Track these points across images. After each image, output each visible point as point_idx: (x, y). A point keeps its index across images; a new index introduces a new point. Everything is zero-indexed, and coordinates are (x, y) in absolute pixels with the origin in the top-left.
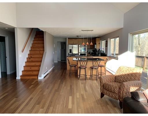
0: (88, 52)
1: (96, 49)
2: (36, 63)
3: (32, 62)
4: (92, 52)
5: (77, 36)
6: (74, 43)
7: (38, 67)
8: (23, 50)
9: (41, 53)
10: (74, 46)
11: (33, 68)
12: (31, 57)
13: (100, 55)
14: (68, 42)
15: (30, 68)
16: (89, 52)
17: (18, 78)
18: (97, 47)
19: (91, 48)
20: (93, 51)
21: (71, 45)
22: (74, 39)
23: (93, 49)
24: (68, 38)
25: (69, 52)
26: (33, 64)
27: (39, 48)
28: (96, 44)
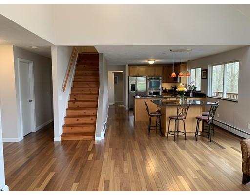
2: (85, 111)
3: (78, 108)
7: (91, 118)
8: (64, 88)
9: (93, 92)
10: (140, 78)
11: (82, 121)
12: (75, 99)
14: (129, 72)
15: (78, 120)
17: (57, 139)
21: (134, 78)
22: (139, 67)
24: (129, 65)
25: (130, 89)
26: (81, 112)
27: (88, 83)
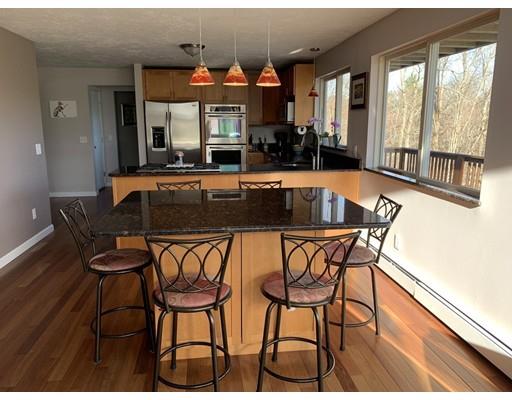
0: (250, 140)
1: (293, 127)
4: (272, 140)
5: (183, 46)
6: (179, 95)
13: (317, 160)
14: (145, 87)
16: (255, 141)
18: (297, 114)
19: (266, 124)
20: (277, 135)
22: (173, 73)
23: (279, 127)
24: (145, 68)
25: (150, 141)
28: (292, 99)
